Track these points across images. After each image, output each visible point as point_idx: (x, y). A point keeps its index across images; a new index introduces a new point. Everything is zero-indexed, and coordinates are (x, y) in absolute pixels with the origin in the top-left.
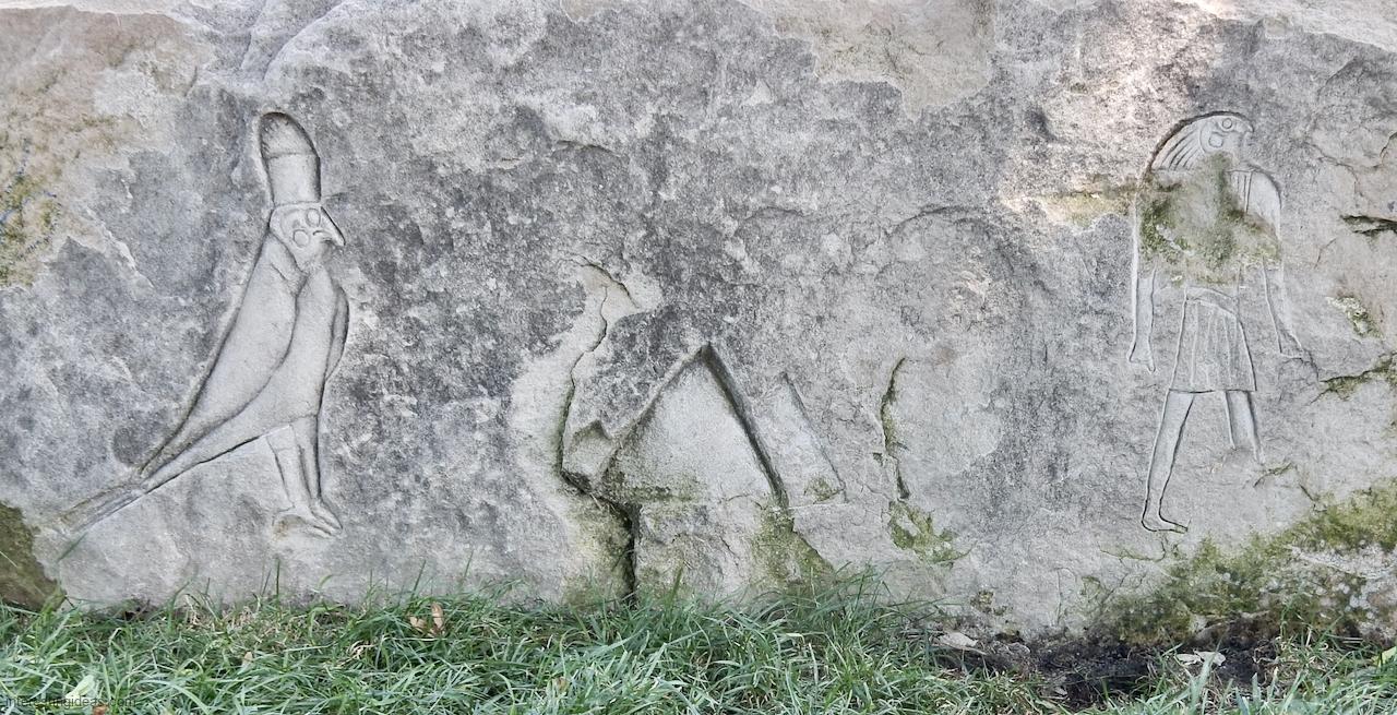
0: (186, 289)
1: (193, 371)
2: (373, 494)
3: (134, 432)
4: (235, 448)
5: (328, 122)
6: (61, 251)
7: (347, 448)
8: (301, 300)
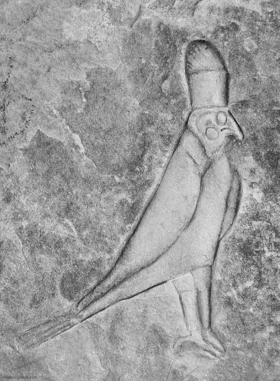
0: (121, 170)
1: (123, 231)
2: (252, 327)
3: (76, 276)
4: (149, 289)
5: (240, 48)
6: (32, 141)
7: (234, 292)
8: (206, 180)
